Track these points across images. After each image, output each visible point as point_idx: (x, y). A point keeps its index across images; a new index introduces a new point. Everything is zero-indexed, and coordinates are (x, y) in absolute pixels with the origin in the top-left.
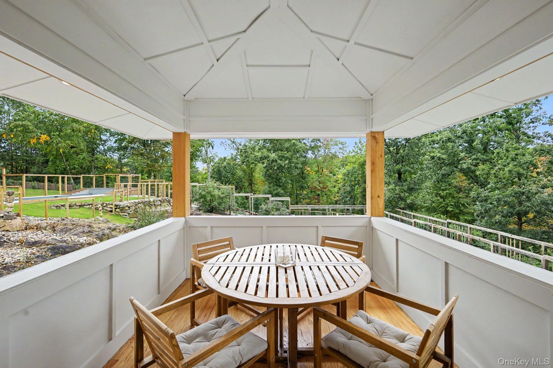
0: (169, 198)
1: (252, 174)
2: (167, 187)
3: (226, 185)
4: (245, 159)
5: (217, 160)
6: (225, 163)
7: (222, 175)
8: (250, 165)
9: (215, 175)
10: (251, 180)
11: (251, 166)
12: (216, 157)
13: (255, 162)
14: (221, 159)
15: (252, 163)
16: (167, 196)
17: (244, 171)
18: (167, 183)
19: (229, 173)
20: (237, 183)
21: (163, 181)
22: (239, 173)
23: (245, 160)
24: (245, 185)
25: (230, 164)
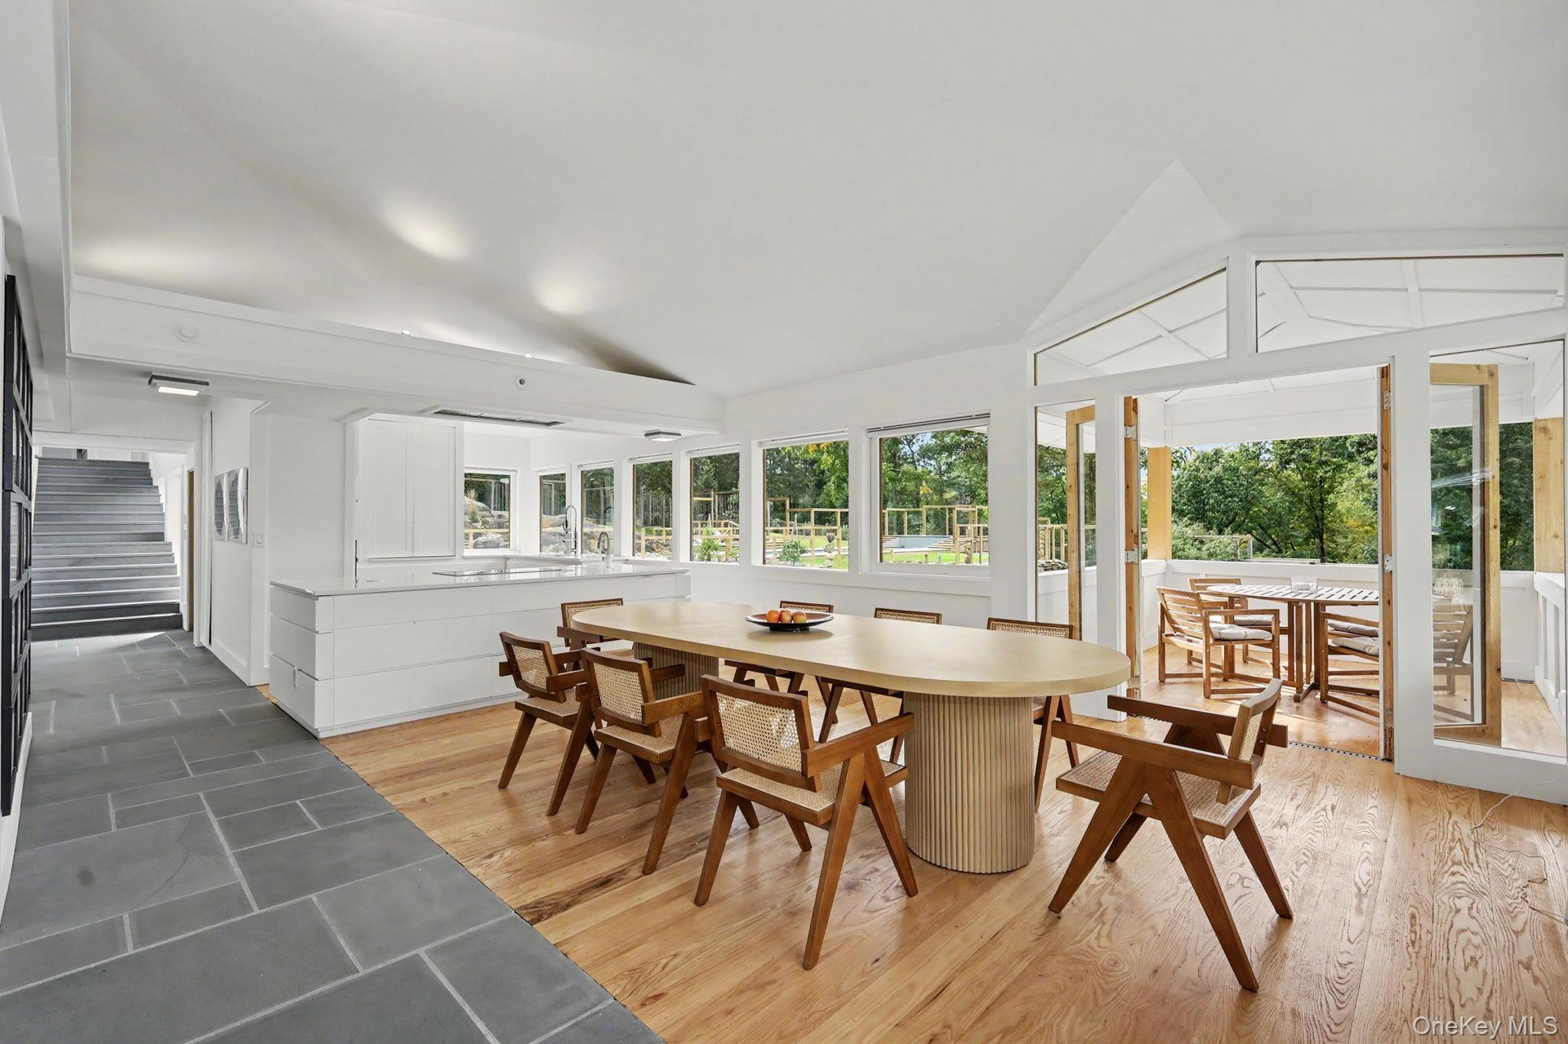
0: (1063, 563)
1: (1322, 500)
2: (1058, 534)
3: (1221, 532)
4: (1292, 453)
5: (1190, 458)
6: (1218, 469)
7: (1208, 503)
8: (1314, 470)
9: (1185, 504)
10: (1320, 520)
11: (1320, 473)
12: (1188, 452)
13: (1334, 460)
14: (1204, 458)
15: (1322, 463)
16: (1058, 557)
17: (1290, 491)
18: (1059, 526)
19: (1231, 496)
20: (1262, 528)
21: (1046, 521)
22: (1273, 496)
23: (1294, 456)
24: (1292, 536)
25: (1235, 470)
